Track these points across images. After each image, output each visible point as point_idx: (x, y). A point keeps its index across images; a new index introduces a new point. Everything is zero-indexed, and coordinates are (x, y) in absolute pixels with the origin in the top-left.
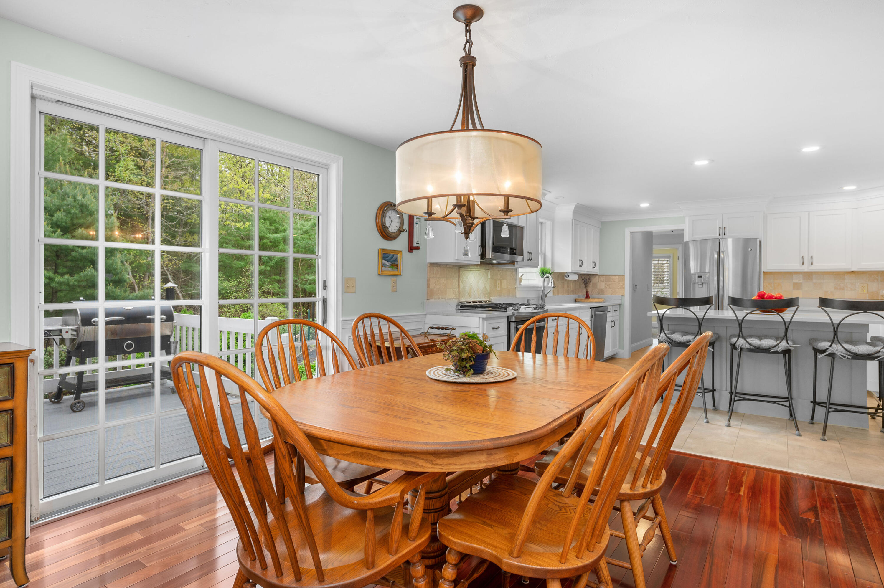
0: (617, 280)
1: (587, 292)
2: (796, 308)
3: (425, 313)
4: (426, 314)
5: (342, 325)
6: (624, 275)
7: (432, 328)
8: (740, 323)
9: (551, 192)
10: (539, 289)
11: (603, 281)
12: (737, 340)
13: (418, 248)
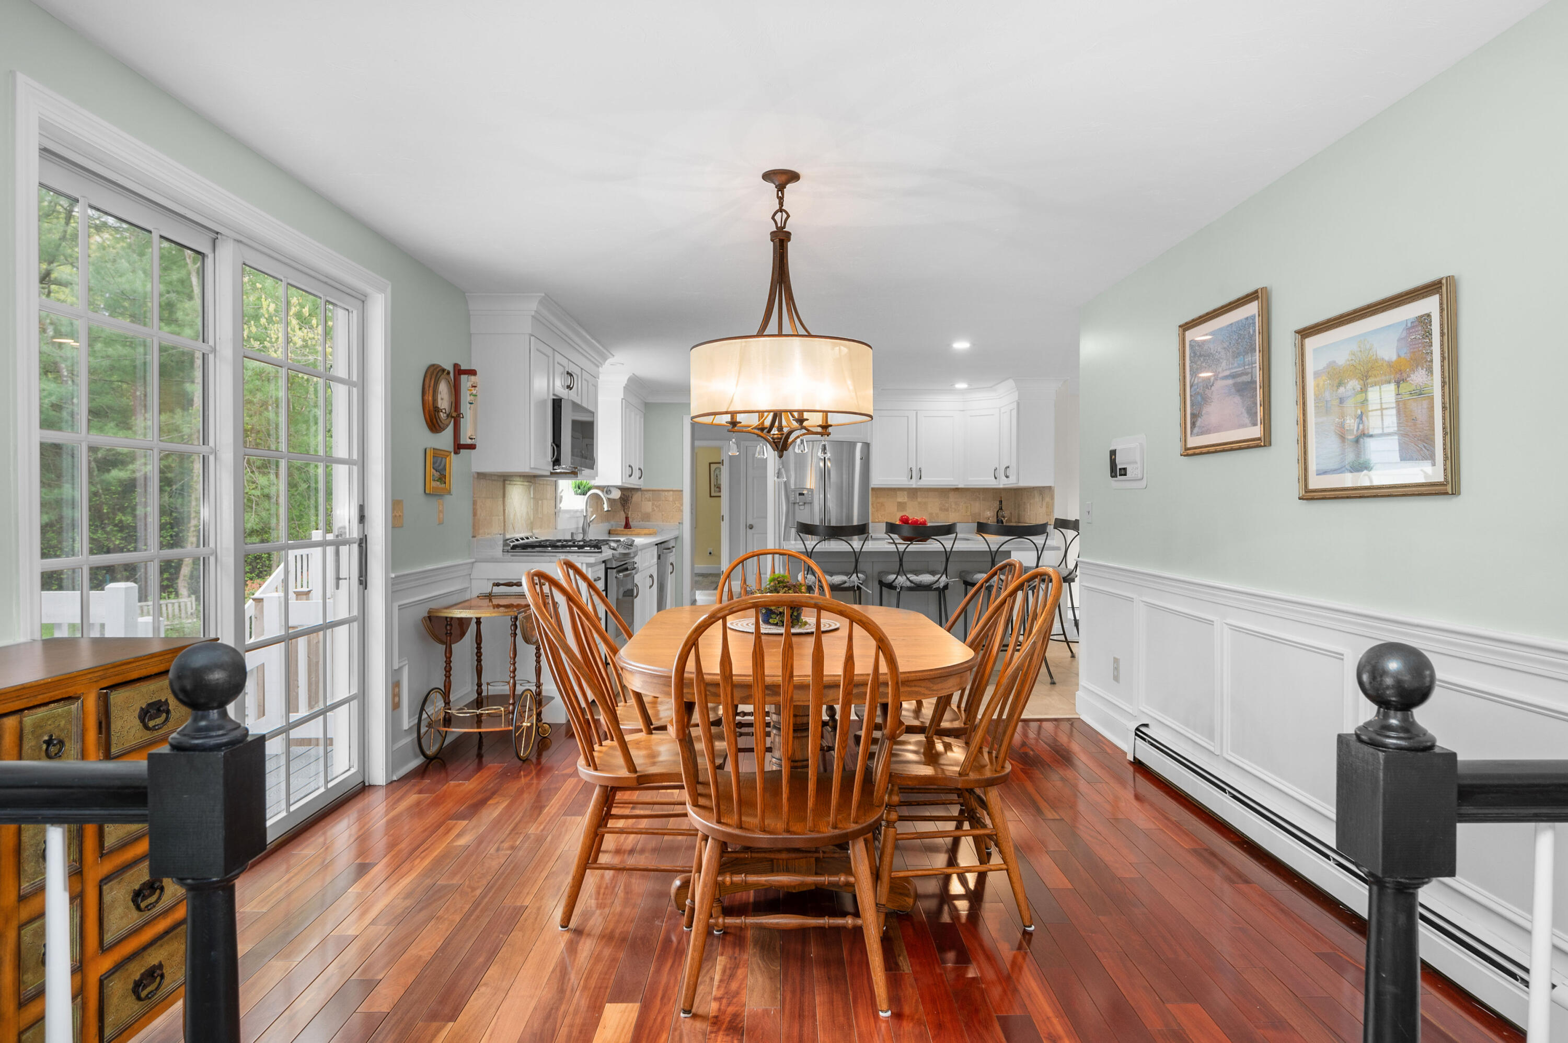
0: (671, 499)
1: (627, 518)
2: (955, 535)
3: (473, 560)
4: (473, 563)
5: (393, 585)
6: (682, 491)
7: (498, 585)
8: (901, 556)
10: (578, 514)
11: (649, 501)
12: (896, 578)
13: (472, 447)
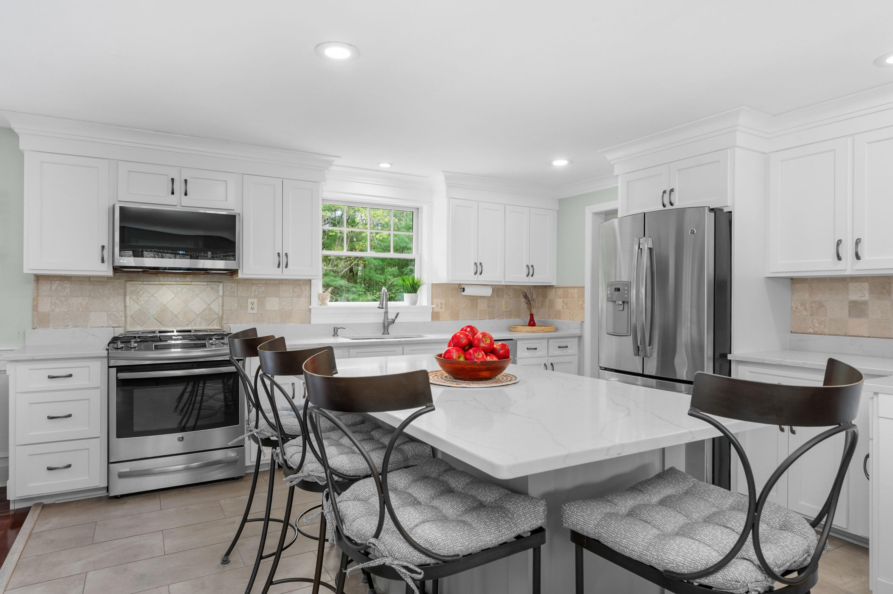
0: (576, 296)
1: (532, 316)
6: (584, 287)
9: (340, 157)
11: (560, 298)
